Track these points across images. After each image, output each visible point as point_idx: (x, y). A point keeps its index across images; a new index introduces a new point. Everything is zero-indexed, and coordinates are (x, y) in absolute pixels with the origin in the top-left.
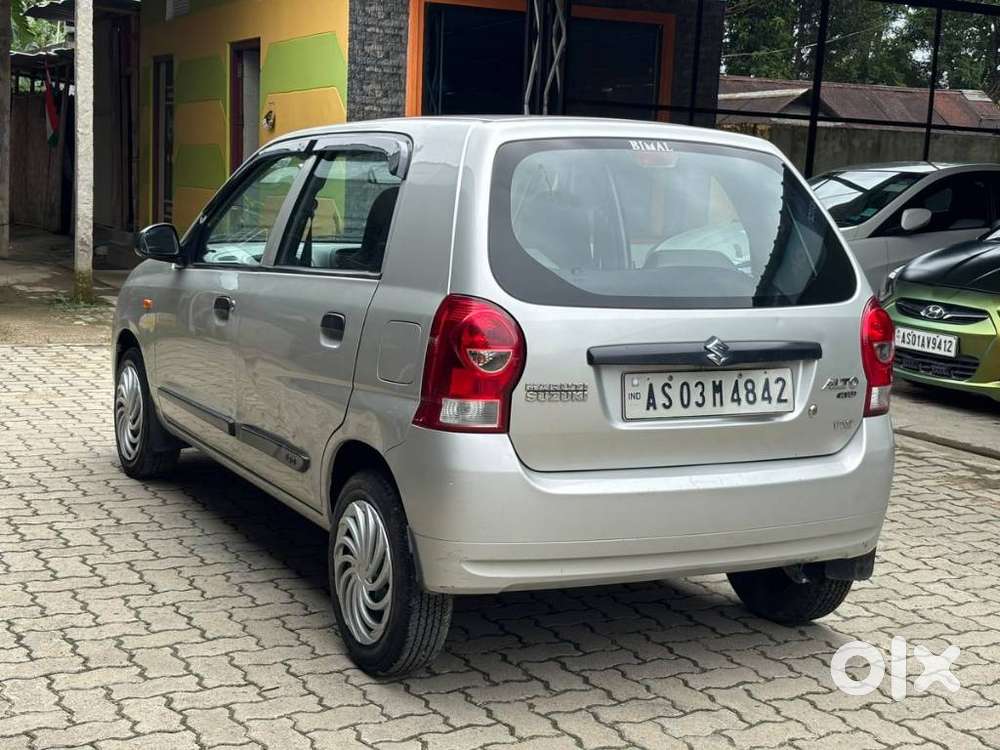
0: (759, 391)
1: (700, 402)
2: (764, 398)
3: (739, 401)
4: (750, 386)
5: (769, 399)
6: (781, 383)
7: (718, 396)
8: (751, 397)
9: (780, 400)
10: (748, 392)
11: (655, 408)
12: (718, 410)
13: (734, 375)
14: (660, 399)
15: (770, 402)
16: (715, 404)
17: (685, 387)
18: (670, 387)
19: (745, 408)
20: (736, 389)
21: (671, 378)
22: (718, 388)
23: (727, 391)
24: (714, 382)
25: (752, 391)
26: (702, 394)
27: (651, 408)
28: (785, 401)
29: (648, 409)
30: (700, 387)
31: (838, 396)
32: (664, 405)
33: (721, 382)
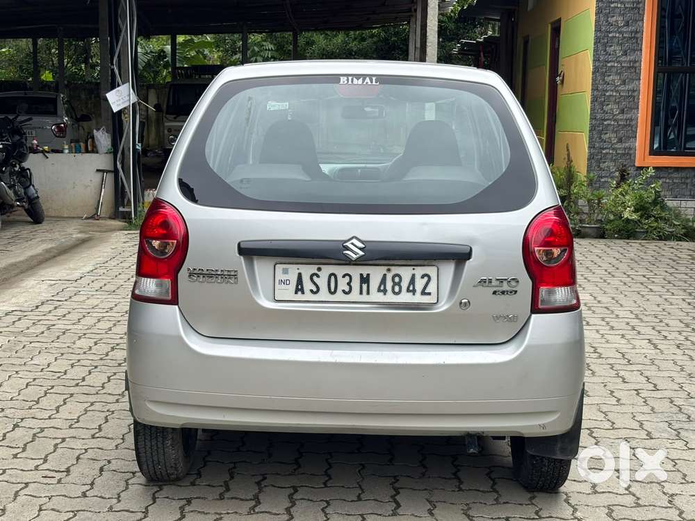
0: (405, 284)
1: (347, 290)
2: (408, 290)
3: (385, 291)
4: (397, 279)
5: (414, 291)
6: (426, 279)
7: (365, 286)
8: (397, 289)
9: (423, 293)
10: (395, 284)
11: (303, 293)
12: (365, 298)
13: (383, 270)
14: (308, 285)
15: (414, 294)
16: (361, 293)
17: (333, 278)
18: (318, 276)
19: (390, 298)
20: (383, 281)
21: (319, 269)
22: (365, 280)
23: (375, 282)
24: (361, 275)
25: (399, 284)
26: (349, 284)
27: (300, 293)
28: (429, 294)
29: (296, 293)
30: (347, 278)
31: (495, 293)
32: (312, 291)
33: (368, 275)
